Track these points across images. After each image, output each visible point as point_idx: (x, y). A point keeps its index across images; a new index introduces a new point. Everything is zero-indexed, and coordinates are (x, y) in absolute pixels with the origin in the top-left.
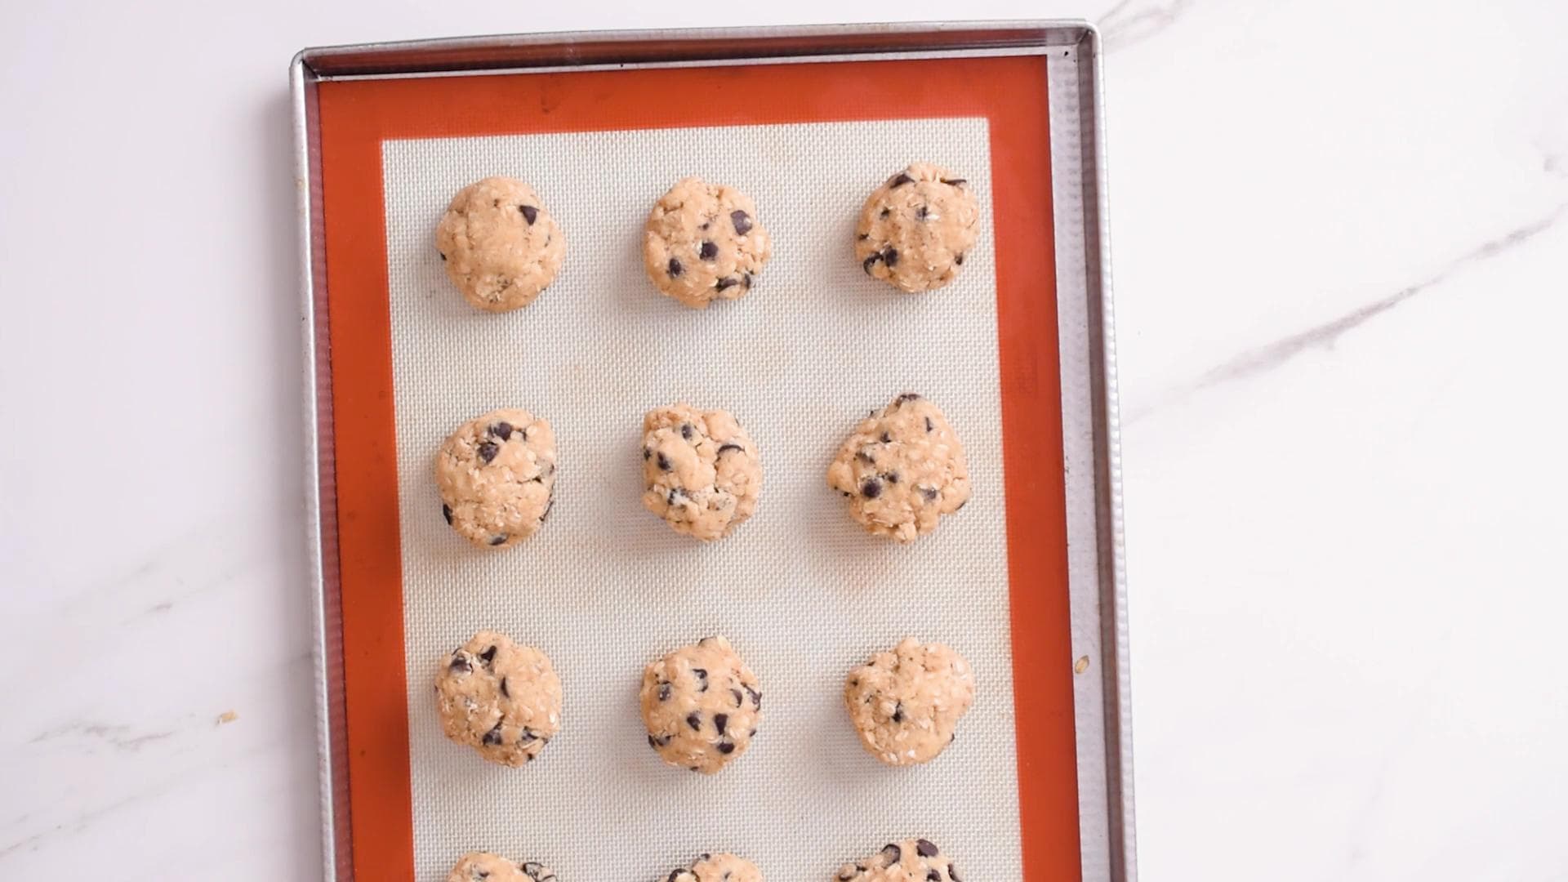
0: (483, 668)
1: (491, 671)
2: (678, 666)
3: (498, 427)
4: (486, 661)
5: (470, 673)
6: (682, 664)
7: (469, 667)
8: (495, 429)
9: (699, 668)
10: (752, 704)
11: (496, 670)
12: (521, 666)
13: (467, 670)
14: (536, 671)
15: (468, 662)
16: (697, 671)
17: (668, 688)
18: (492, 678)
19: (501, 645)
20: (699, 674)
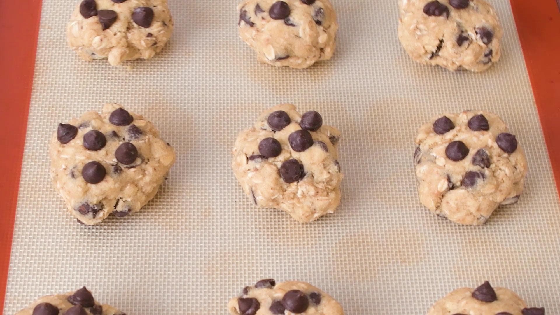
0: (466, 31)
1: (459, 25)
2: (308, 29)
3: (476, 178)
4: (464, 35)
5: (477, 26)
6: (304, 30)
7: (478, 31)
8: (479, 177)
9: (291, 28)
10: (247, 10)
11: (455, 25)
12: (434, 27)
13: (479, 28)
14: (422, 26)
15: (479, 35)
16: (292, 25)
17: (316, 15)
18: (458, 20)
19: (454, 46)
20: (290, 22)
